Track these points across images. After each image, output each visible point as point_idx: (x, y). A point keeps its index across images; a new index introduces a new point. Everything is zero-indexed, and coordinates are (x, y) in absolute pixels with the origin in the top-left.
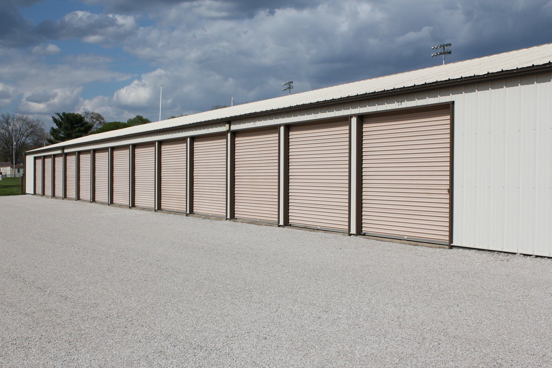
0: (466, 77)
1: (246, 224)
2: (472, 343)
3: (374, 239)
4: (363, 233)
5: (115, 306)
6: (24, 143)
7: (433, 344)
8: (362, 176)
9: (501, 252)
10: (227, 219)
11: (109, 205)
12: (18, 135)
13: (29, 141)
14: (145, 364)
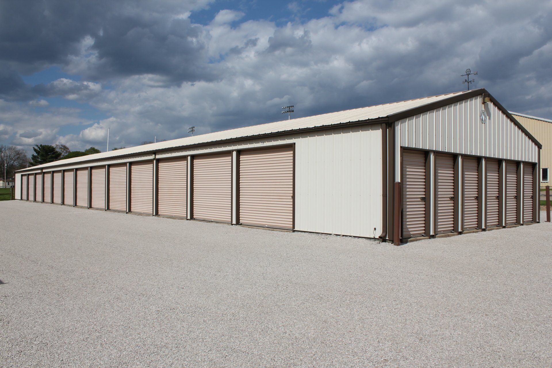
0: (302, 129)
1: (166, 218)
2: (306, 286)
3: (247, 227)
4: (240, 224)
5: (85, 271)
6: (12, 165)
7: (283, 288)
8: (240, 188)
9: (323, 233)
10: (153, 215)
11: (74, 206)
12: (8, 159)
13: (16, 163)
14: (109, 305)
